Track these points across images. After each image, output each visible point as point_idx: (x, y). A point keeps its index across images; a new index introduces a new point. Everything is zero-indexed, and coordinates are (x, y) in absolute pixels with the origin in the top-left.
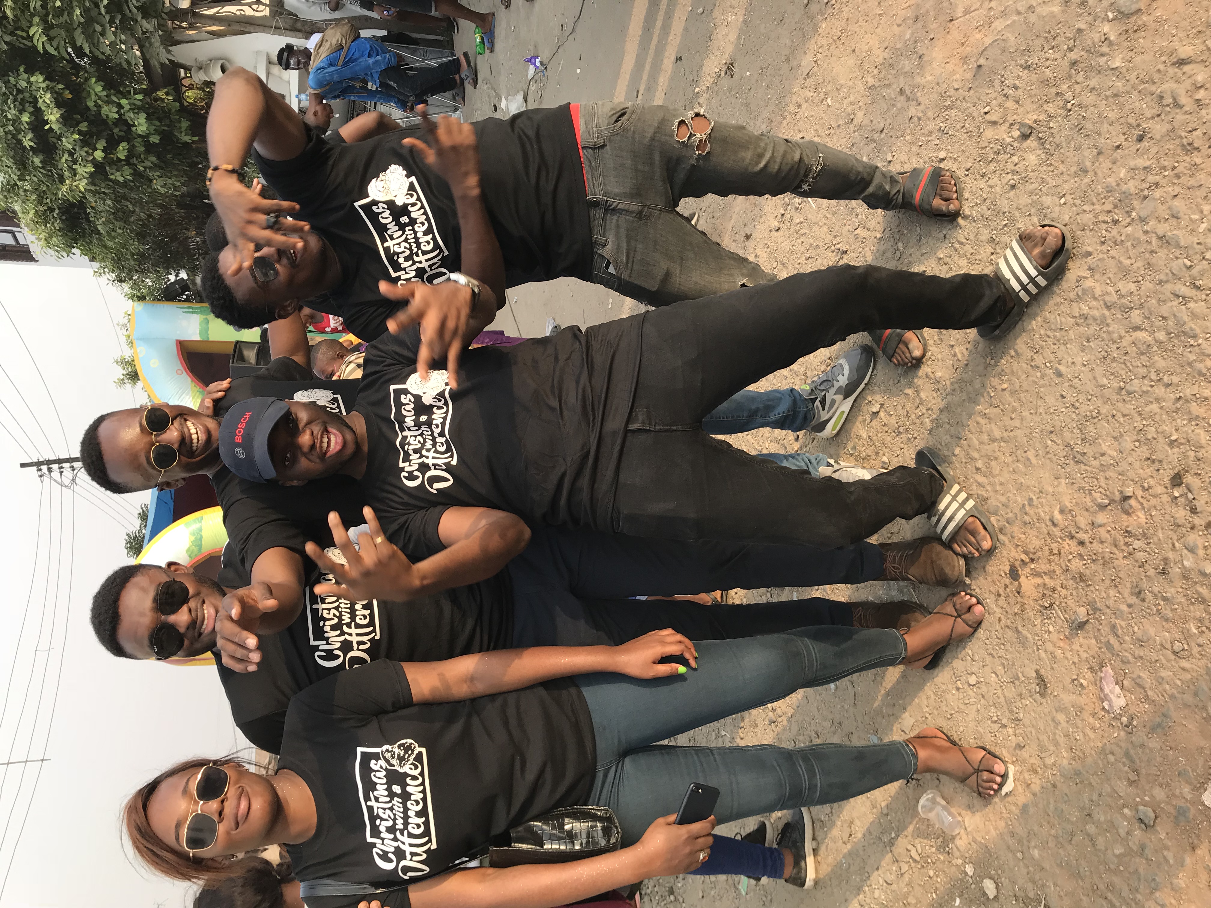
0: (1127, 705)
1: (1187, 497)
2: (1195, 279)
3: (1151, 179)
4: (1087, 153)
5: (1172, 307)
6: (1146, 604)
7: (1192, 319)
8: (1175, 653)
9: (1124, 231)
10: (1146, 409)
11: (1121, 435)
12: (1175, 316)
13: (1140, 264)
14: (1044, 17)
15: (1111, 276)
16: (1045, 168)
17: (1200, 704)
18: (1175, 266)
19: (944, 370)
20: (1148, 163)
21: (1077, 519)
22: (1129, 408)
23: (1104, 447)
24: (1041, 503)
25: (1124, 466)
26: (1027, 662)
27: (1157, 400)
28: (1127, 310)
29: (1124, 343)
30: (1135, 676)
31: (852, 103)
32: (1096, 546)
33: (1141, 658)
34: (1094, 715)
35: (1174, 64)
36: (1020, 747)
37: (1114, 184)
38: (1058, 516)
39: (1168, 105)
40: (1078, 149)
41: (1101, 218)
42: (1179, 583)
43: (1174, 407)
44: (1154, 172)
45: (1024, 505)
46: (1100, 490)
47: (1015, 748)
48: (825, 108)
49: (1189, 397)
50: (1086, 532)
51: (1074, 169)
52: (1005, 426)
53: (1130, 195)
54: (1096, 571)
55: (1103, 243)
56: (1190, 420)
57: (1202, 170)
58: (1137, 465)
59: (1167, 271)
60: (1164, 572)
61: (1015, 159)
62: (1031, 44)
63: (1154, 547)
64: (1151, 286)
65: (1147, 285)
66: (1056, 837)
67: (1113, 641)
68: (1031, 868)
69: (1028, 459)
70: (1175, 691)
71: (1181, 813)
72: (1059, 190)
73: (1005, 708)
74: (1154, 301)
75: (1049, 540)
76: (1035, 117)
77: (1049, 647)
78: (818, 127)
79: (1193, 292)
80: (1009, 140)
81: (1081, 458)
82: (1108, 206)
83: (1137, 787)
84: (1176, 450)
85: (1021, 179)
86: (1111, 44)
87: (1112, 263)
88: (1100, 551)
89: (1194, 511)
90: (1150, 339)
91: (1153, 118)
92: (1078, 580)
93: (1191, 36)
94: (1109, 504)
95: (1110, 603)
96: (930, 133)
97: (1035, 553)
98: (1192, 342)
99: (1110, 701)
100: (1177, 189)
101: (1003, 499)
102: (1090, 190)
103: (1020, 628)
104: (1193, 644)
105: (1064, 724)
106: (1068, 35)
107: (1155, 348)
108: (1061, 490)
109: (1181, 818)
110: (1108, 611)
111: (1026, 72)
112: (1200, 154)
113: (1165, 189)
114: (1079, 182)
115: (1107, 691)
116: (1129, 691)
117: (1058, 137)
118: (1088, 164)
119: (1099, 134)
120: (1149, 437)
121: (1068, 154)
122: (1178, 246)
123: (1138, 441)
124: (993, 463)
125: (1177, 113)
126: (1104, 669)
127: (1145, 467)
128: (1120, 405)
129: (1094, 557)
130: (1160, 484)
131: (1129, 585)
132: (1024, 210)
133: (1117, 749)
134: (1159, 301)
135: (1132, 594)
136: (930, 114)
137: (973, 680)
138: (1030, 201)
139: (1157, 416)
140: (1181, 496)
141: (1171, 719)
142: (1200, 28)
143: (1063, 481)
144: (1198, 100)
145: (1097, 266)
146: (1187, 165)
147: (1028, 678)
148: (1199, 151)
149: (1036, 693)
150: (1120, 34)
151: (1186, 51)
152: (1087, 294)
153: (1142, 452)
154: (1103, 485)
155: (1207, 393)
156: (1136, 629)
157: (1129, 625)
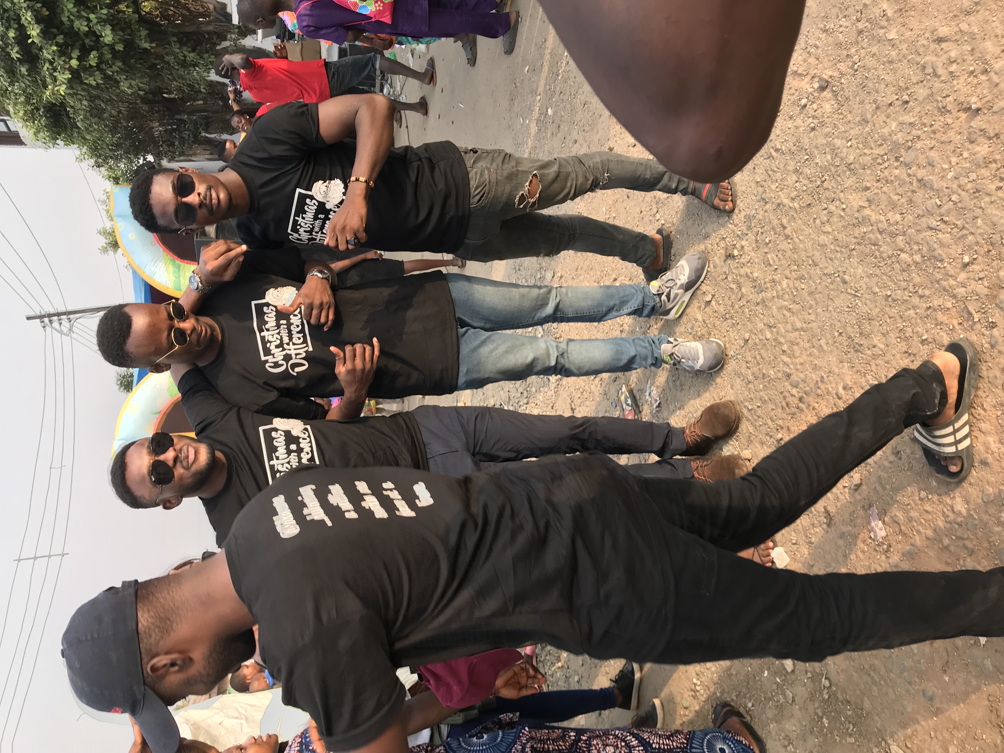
0: (887, 535)
2: (943, 215)
4: (868, 107)
5: (925, 236)
6: (902, 462)
7: (940, 247)
8: (921, 499)
9: (893, 172)
10: (906, 314)
11: (888, 333)
12: (928, 243)
13: (903, 200)
15: (883, 207)
16: (837, 116)
17: (938, 539)
18: (930, 204)
19: (759, 271)
20: (912, 120)
22: (893, 312)
23: (876, 341)
24: (830, 381)
25: (889, 357)
27: (914, 307)
28: (893, 235)
29: (892, 262)
30: (892, 515)
33: (897, 501)
34: (864, 541)
35: (934, 41)
37: (887, 134)
38: (841, 391)
39: (929, 74)
40: (862, 102)
41: (877, 161)
43: (926, 314)
44: (917, 128)
45: (817, 381)
46: (872, 373)
49: (936, 307)
51: (858, 119)
52: (804, 319)
53: (899, 144)
55: (878, 181)
56: (936, 325)
57: (952, 129)
58: (898, 356)
59: (924, 208)
61: (815, 106)
62: (829, 12)
64: (911, 218)
65: (909, 217)
67: (879, 488)
69: (821, 346)
70: (920, 528)
72: (847, 135)
73: (802, 534)
74: (913, 231)
76: (830, 73)
79: (943, 226)
80: (811, 90)
81: (859, 348)
84: (926, 347)
85: (819, 123)
86: (888, 20)
90: (909, 259)
91: (918, 83)
93: (949, 19)
95: (877, 459)
98: (939, 265)
99: (875, 532)
100: (934, 143)
101: (802, 376)
102: (869, 138)
104: (934, 494)
105: (843, 547)
106: (857, 8)
107: (913, 268)
108: (844, 371)
111: (825, 34)
112: (951, 116)
113: (924, 142)
114: (862, 130)
115: (873, 524)
116: (888, 525)
117: (847, 91)
118: (869, 116)
119: (877, 92)
120: (907, 335)
121: (854, 106)
122: (932, 188)
123: (900, 338)
124: (795, 348)
125: (935, 82)
126: (872, 509)
127: (904, 358)
128: (887, 309)
132: (820, 149)
135: (893, 453)
138: (825, 142)
139: (913, 320)
141: (917, 547)
142: (955, 13)
143: (846, 364)
144: (951, 73)
145: (873, 199)
146: (941, 124)
147: (819, 512)
148: (951, 113)
149: (824, 523)
150: (896, 11)
151: (944, 31)
152: (866, 220)
153: (902, 347)
154: (874, 370)
155: (949, 305)
156: (894, 480)
157: (890, 477)
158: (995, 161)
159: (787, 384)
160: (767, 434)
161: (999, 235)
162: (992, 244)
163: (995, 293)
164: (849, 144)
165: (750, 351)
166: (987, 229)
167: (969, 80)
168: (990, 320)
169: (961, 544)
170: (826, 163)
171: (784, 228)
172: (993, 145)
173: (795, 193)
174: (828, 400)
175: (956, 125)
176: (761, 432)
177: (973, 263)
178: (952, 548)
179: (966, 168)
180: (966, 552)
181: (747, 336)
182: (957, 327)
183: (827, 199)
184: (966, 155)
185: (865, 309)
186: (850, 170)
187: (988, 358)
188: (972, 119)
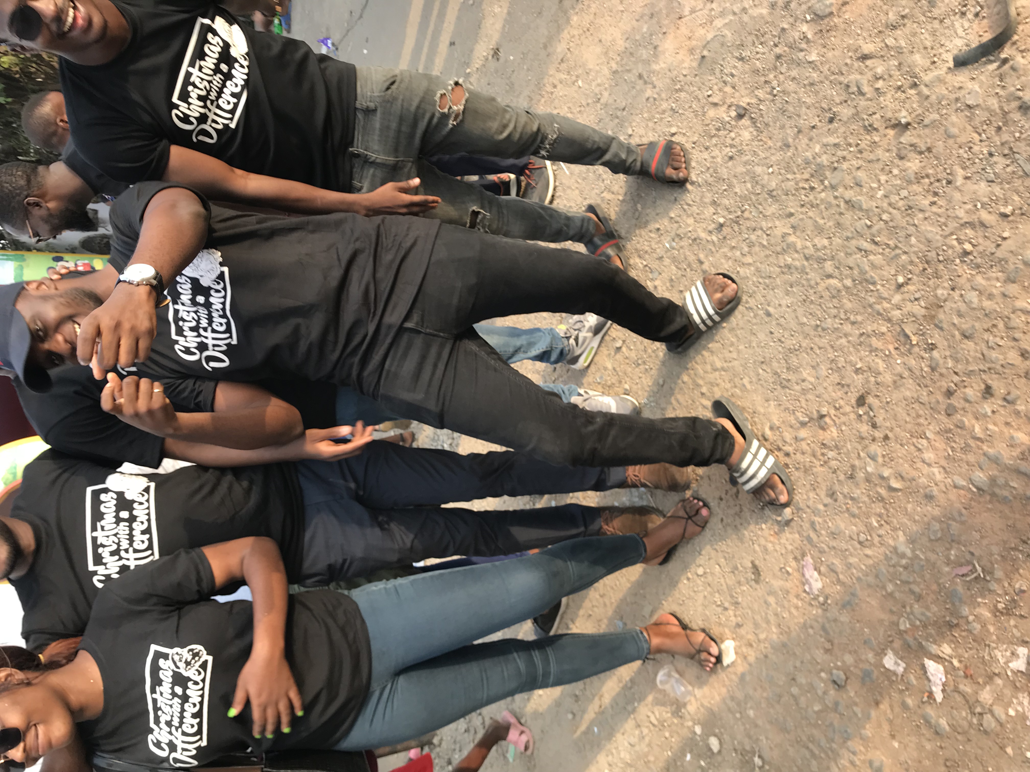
0: (824, 587)
1: (869, 416)
2: (874, 236)
3: (840, 153)
4: (789, 131)
5: (856, 259)
6: (838, 504)
7: (872, 269)
8: (860, 543)
9: (818, 196)
10: (838, 343)
11: (818, 365)
12: (858, 266)
13: (831, 223)
14: (754, 17)
15: (809, 233)
16: (756, 143)
17: (880, 585)
18: (859, 225)
20: (837, 141)
21: (783, 434)
22: (824, 342)
23: (805, 375)
25: (820, 390)
26: (744, 554)
27: (846, 335)
28: (821, 261)
29: (820, 288)
30: (829, 563)
31: (599, 85)
32: (799, 456)
33: (834, 548)
34: (797, 596)
35: (858, 59)
36: (739, 626)
37: (811, 157)
38: (768, 432)
39: (853, 93)
40: (782, 127)
41: (801, 185)
42: (863, 485)
43: (859, 341)
44: (842, 148)
46: (802, 410)
47: (735, 628)
48: (576, 88)
49: (870, 332)
50: (791, 445)
51: (779, 144)
52: (724, 358)
53: (823, 166)
55: (803, 206)
56: (871, 352)
57: (880, 147)
59: (853, 230)
60: (852, 477)
61: (733, 135)
62: (744, 39)
63: (843, 456)
64: (839, 241)
65: (837, 241)
66: (767, 699)
67: (813, 535)
68: (748, 726)
69: (744, 385)
70: (860, 575)
71: (867, 674)
72: (768, 161)
73: (727, 594)
74: (842, 254)
76: (748, 100)
77: (762, 541)
78: (570, 105)
79: (872, 247)
80: (727, 119)
81: (786, 384)
82: (806, 176)
83: (831, 654)
84: (860, 376)
85: (738, 151)
86: (808, 41)
87: (810, 222)
88: (802, 460)
89: (874, 426)
90: (839, 285)
91: (841, 103)
93: (873, 35)
94: (809, 422)
95: (810, 503)
96: (664, 112)
98: (872, 288)
99: (810, 585)
102: (792, 162)
104: (874, 535)
105: (774, 605)
106: (774, 33)
107: (844, 293)
108: (770, 410)
109: (867, 679)
110: (808, 510)
111: (741, 63)
112: (878, 134)
113: (851, 162)
114: (783, 155)
115: (807, 576)
116: (824, 575)
117: (766, 117)
118: (790, 140)
119: (799, 116)
120: (840, 366)
121: (774, 132)
122: (861, 209)
123: (831, 369)
124: (716, 389)
125: (860, 100)
126: (805, 558)
127: (837, 391)
128: (817, 339)
129: (797, 466)
130: (848, 404)
131: (824, 488)
132: (740, 178)
133: (816, 623)
134: (847, 254)
135: (827, 495)
136: (664, 95)
137: (700, 571)
138: (744, 170)
139: (845, 349)
140: (864, 414)
141: (857, 597)
142: (880, 29)
143: (772, 403)
144: (878, 89)
145: (798, 225)
146: (868, 142)
147: (745, 568)
148: (878, 131)
149: (752, 580)
150: (816, 33)
151: (868, 48)
152: (791, 247)
153: (834, 378)
154: (804, 406)
155: (884, 329)
156: (830, 524)
157: (825, 521)
158: (928, 176)
161: (934, 252)
162: (927, 262)
163: (933, 313)
165: (665, 396)
166: (922, 246)
167: (897, 96)
168: (930, 341)
169: (907, 589)
170: (746, 192)
171: (701, 263)
172: (926, 160)
173: (713, 225)
175: (884, 143)
177: (907, 284)
178: (897, 595)
179: (897, 185)
180: (913, 597)
181: (663, 381)
182: (893, 351)
183: (748, 229)
184: (896, 171)
186: (772, 197)
187: (929, 383)
188: (901, 135)
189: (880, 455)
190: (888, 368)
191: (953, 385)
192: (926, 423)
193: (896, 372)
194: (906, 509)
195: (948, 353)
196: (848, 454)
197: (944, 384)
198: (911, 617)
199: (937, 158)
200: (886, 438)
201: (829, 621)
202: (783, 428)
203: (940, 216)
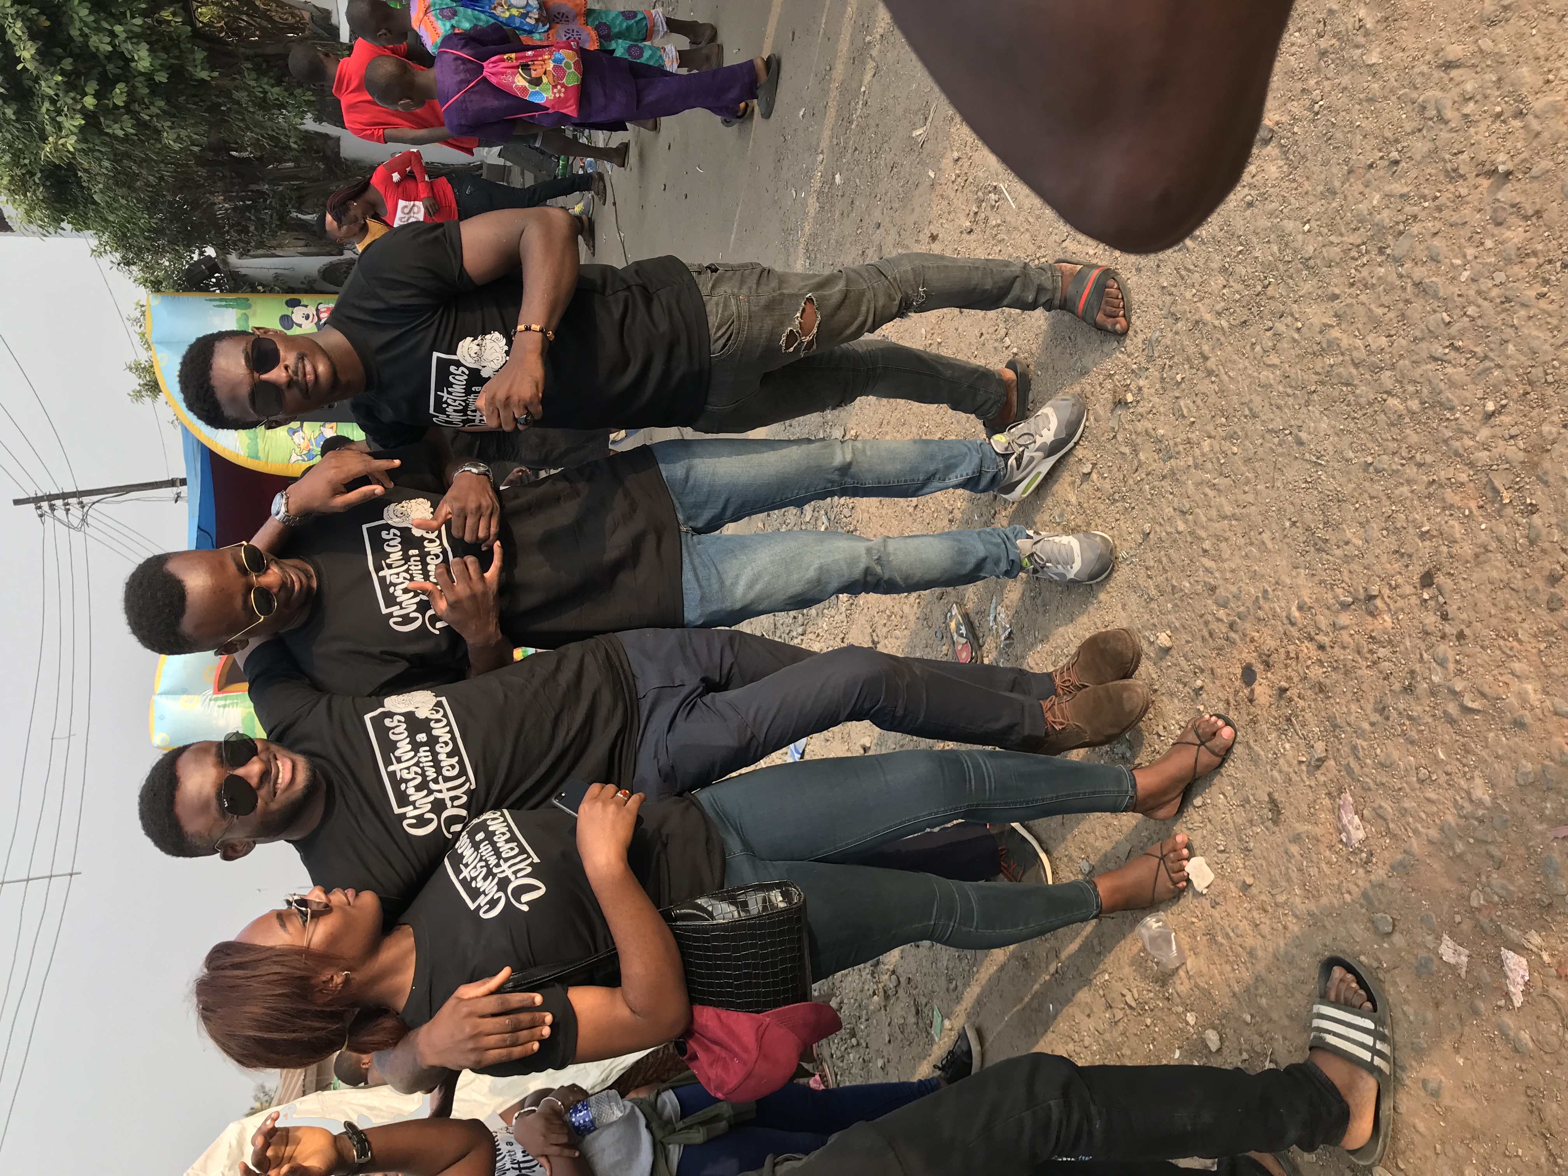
0: (1367, 838)
1: (1438, 602)
2: (1453, 338)
3: (1408, 209)
5: (1426, 371)
6: (1390, 723)
7: (1450, 387)
8: (1420, 781)
9: (1376, 271)
10: (1397, 492)
11: (1368, 521)
12: (1430, 382)
13: (1391, 315)
15: (1360, 326)
16: (1287, 183)
17: (1447, 842)
18: (1433, 320)
19: (1167, 427)
20: (1405, 190)
21: (1317, 618)
22: (1377, 489)
23: (1349, 535)
24: (1278, 597)
26: (1259, 783)
27: (1409, 482)
28: (1376, 369)
29: (1373, 410)
30: (1375, 805)
32: (1337, 650)
33: (1383, 784)
34: (1331, 847)
35: (1439, 66)
37: (1366, 212)
38: (1296, 613)
39: (1431, 119)
40: (1325, 163)
41: (1350, 253)
42: (1426, 700)
43: (1427, 491)
44: (1412, 202)
45: (1257, 597)
46: (1343, 585)
49: (1444, 481)
50: (1327, 634)
51: (1320, 188)
52: (1236, 501)
53: (1384, 227)
54: (1337, 682)
55: (1352, 285)
56: (1444, 509)
57: (1468, 203)
58: (1384, 558)
59: (1423, 327)
60: (1410, 688)
63: (1400, 656)
64: (1404, 342)
65: (1400, 342)
67: (1354, 764)
68: (1258, 1020)
69: (1263, 543)
70: (1419, 826)
71: (1423, 964)
72: (1303, 214)
73: (1234, 836)
74: (1407, 362)
75: (1285, 641)
76: (1277, 118)
79: (1453, 354)
81: (1323, 545)
84: (1427, 543)
85: (1260, 195)
86: (1367, 34)
87: (1361, 310)
88: (1342, 657)
89: (1445, 617)
90: (1401, 407)
91: (1413, 133)
92: (1317, 690)
93: (1462, 31)
94: (1353, 603)
95: (1352, 719)
97: (1269, 656)
98: (1448, 415)
99: (1348, 833)
100: (1439, 225)
101: (1234, 589)
102: (1338, 218)
103: (1252, 743)
104: (1440, 772)
105: (1298, 857)
106: (1318, 16)
107: (1407, 420)
108: (1299, 582)
109: (1424, 970)
112: (1466, 184)
113: (1424, 224)
114: (1326, 205)
115: (1345, 820)
116: (1369, 822)
117: (1302, 145)
118: (1337, 184)
119: (1350, 147)
120: (1399, 526)
121: (1314, 169)
122: (1436, 296)
123: (1386, 529)
124: (1223, 545)
125: (1441, 130)
126: (1343, 796)
127: (1393, 562)
128: (1367, 484)
129: (1335, 664)
130: (1408, 583)
131: (1372, 700)
132: (1262, 236)
133: (1355, 887)
134: (1414, 363)
135: (1376, 710)
138: (1269, 224)
139: (1408, 501)
140: (1431, 598)
141: (1414, 856)
142: (1472, 22)
143: (1302, 571)
144: (1466, 116)
145: (1345, 313)
146: (1450, 195)
147: (1260, 802)
148: (1465, 180)
149: (1269, 819)
150: (1378, 21)
151: (1454, 51)
152: (1332, 346)
153: (1390, 543)
154: (1347, 579)
155: (1463, 478)
156: (1378, 751)
157: (1372, 746)
158: (1535, 254)
159: (1209, 602)
160: (1179, 681)
161: (1541, 369)
162: (1531, 383)
163: (1536, 458)
164: (1307, 227)
165: (1151, 550)
166: (1523, 359)
167: (1494, 127)
168: (1528, 501)
169: (1483, 851)
170: (1270, 258)
171: (1206, 358)
172: (1532, 229)
173: (1223, 304)
174: (1274, 627)
175: (1474, 198)
176: (1169, 677)
177: (1500, 413)
178: (1469, 857)
179: (1490, 264)
180: (1491, 863)
181: (1147, 527)
182: (1476, 511)
183: (1272, 313)
184: (1489, 243)
185: (1332, 484)
186: (1308, 268)
187: (1525, 561)
188: (1499, 188)
189: (1451, 659)
190: (1467, 534)
191: (1558, 568)
192: (1519, 619)
193: (1479, 541)
194: (1486, 738)
195: (1554, 520)
196: (1406, 654)
197: (1547, 564)
198: (1487, 889)
199: (1550, 228)
200: (1461, 636)
201: (1373, 886)
202: (1317, 609)
203: (1550, 316)
